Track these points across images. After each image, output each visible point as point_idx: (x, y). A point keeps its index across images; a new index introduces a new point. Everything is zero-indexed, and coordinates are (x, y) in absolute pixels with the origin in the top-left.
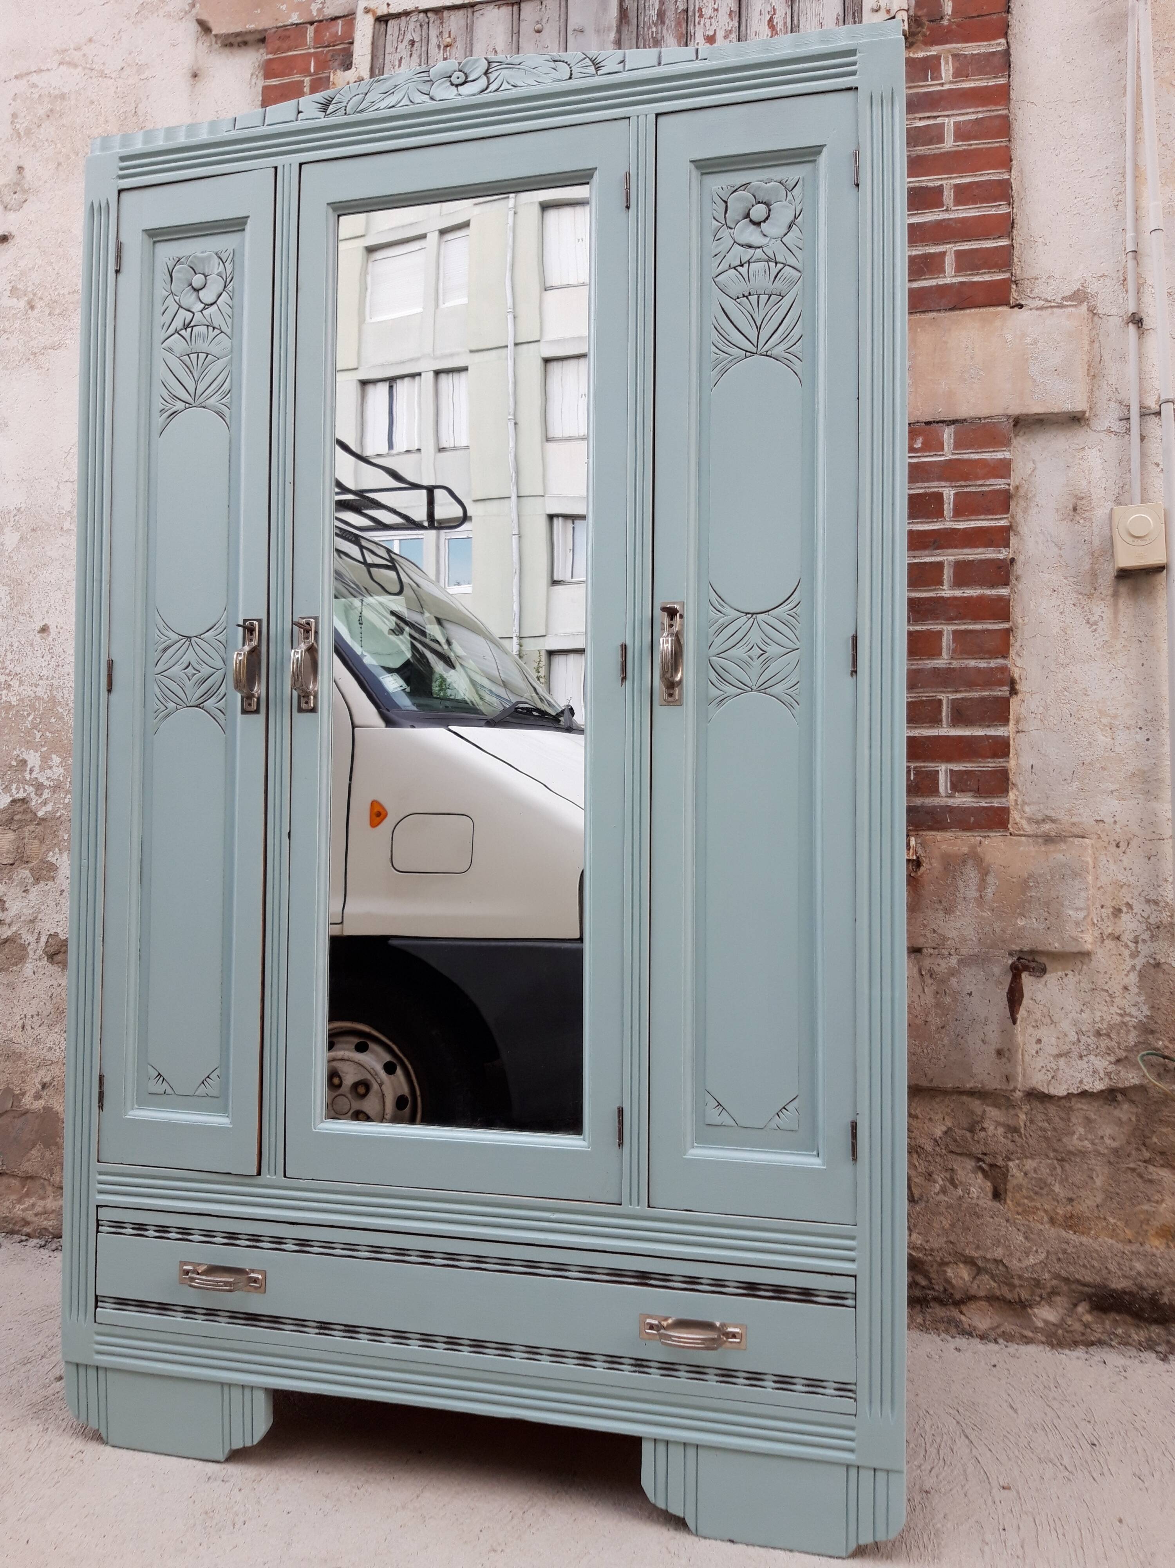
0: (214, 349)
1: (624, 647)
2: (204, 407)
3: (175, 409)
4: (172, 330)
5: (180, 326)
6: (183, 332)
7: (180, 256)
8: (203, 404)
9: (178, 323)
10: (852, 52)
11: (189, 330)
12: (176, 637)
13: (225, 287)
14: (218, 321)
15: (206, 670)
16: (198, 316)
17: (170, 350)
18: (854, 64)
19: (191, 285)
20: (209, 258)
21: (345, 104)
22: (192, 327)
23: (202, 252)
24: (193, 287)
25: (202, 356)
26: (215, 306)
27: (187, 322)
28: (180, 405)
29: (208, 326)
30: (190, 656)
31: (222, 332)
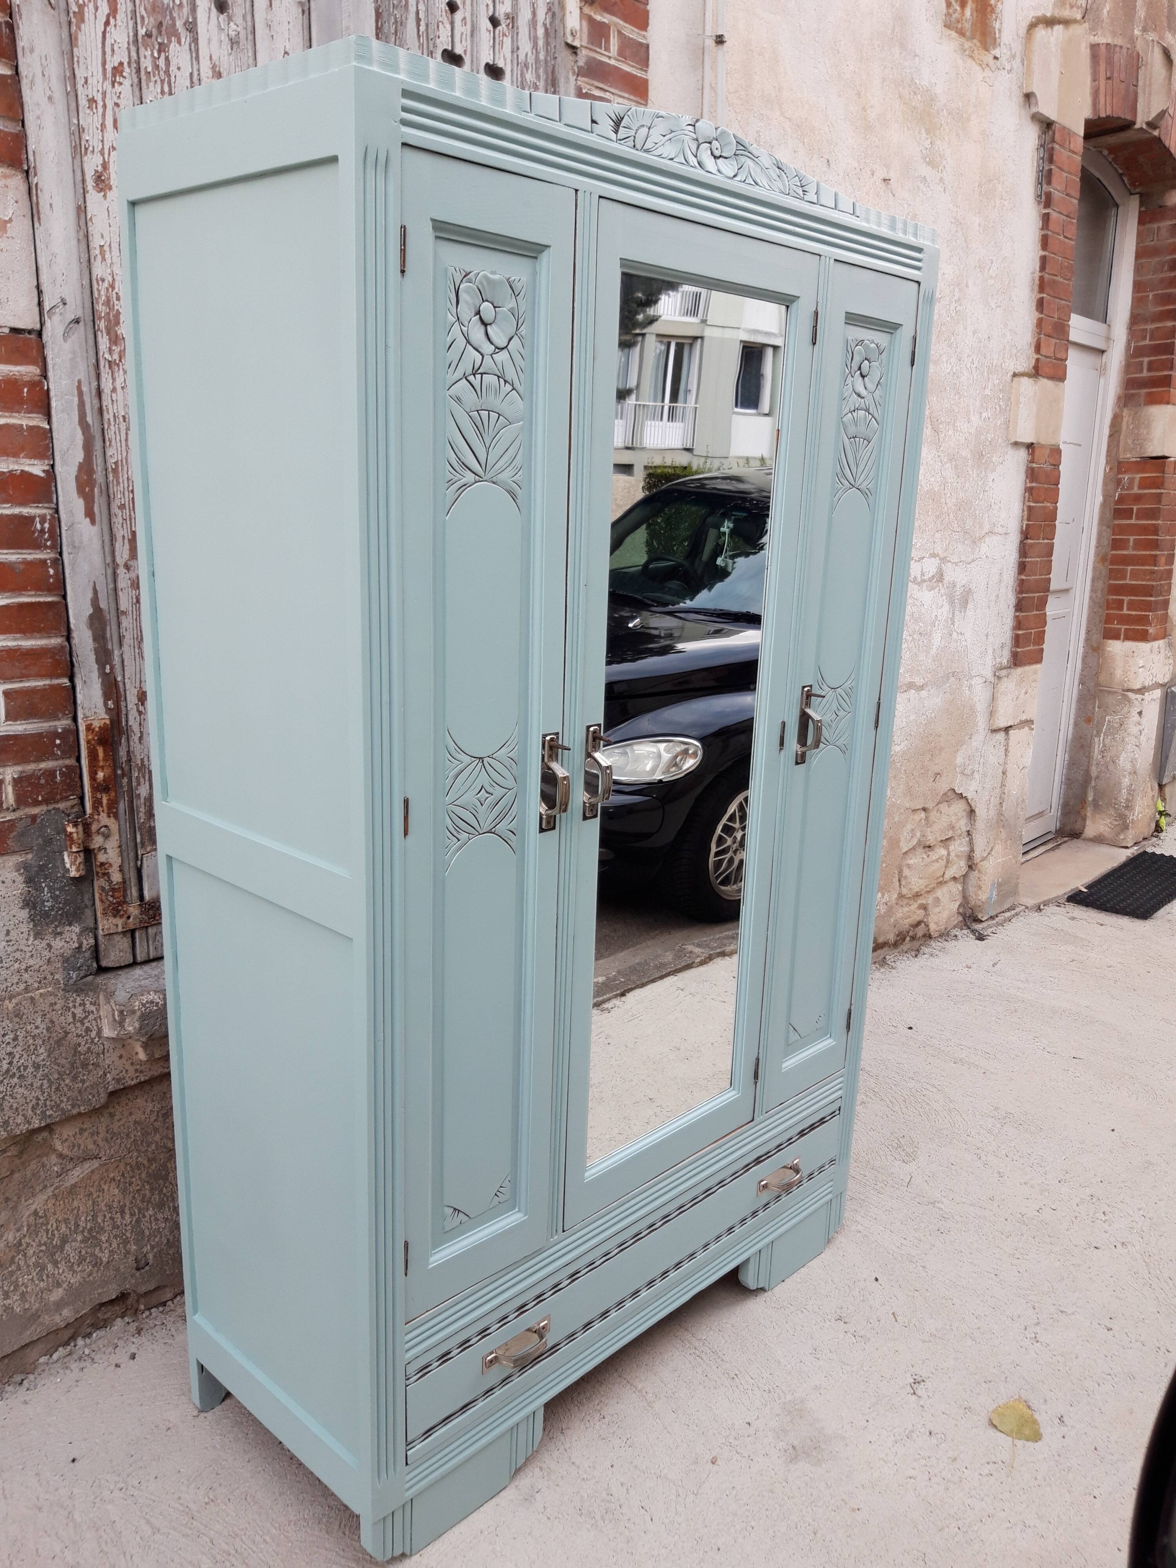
0: (504, 408)
1: (784, 724)
2: (494, 483)
3: (464, 481)
4: (459, 374)
5: (469, 371)
6: (471, 378)
7: (468, 270)
8: (494, 479)
9: (466, 366)
10: (919, 250)
11: (478, 377)
12: (468, 759)
13: (517, 329)
14: (510, 374)
15: (498, 792)
16: (487, 358)
17: (458, 400)
18: (919, 260)
19: (478, 313)
20: (500, 282)
21: (632, 133)
22: (482, 374)
23: (493, 273)
24: (480, 318)
25: (494, 416)
26: (505, 351)
27: (476, 368)
28: (470, 477)
29: (499, 377)
30: (484, 779)
31: (514, 389)
